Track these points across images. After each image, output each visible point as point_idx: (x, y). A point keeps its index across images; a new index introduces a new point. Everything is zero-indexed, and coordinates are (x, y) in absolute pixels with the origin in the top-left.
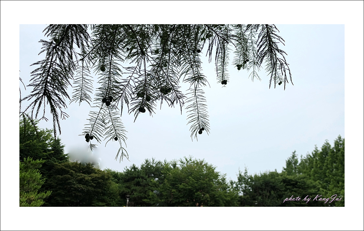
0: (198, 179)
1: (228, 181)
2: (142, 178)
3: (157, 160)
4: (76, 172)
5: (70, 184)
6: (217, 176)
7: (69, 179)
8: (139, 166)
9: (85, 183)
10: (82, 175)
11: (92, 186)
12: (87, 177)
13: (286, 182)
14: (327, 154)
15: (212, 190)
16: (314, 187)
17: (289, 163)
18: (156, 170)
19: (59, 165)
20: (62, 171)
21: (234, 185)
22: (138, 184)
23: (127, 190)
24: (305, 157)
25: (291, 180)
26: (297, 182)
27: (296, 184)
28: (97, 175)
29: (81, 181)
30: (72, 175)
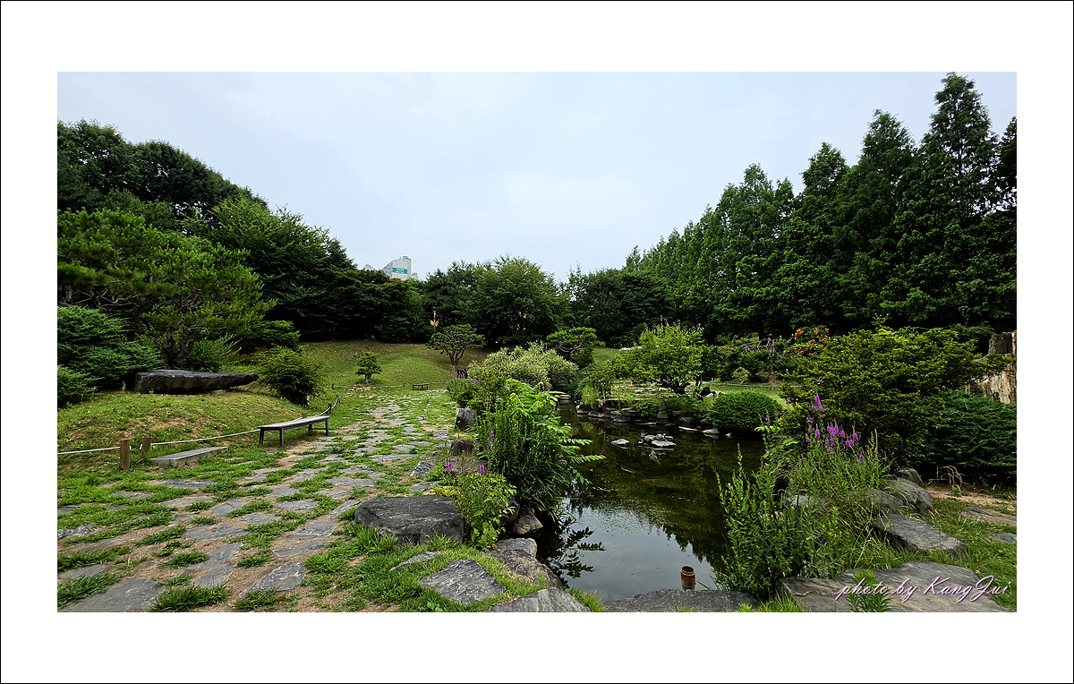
0: (517, 282)
1: (556, 282)
2: (450, 285)
3: (467, 262)
4: (363, 281)
5: (356, 296)
6: (542, 277)
7: (355, 291)
8: (445, 271)
9: (377, 294)
10: (371, 285)
11: (386, 298)
12: (379, 287)
13: (628, 280)
14: (675, 244)
15: (536, 294)
16: (660, 284)
17: (629, 261)
18: (467, 275)
19: (341, 273)
20: (345, 282)
21: (565, 288)
22: (445, 293)
23: (432, 302)
24: (648, 250)
25: (633, 277)
26: (640, 280)
27: (639, 282)
28: (390, 284)
29: (372, 291)
30: (358, 285)
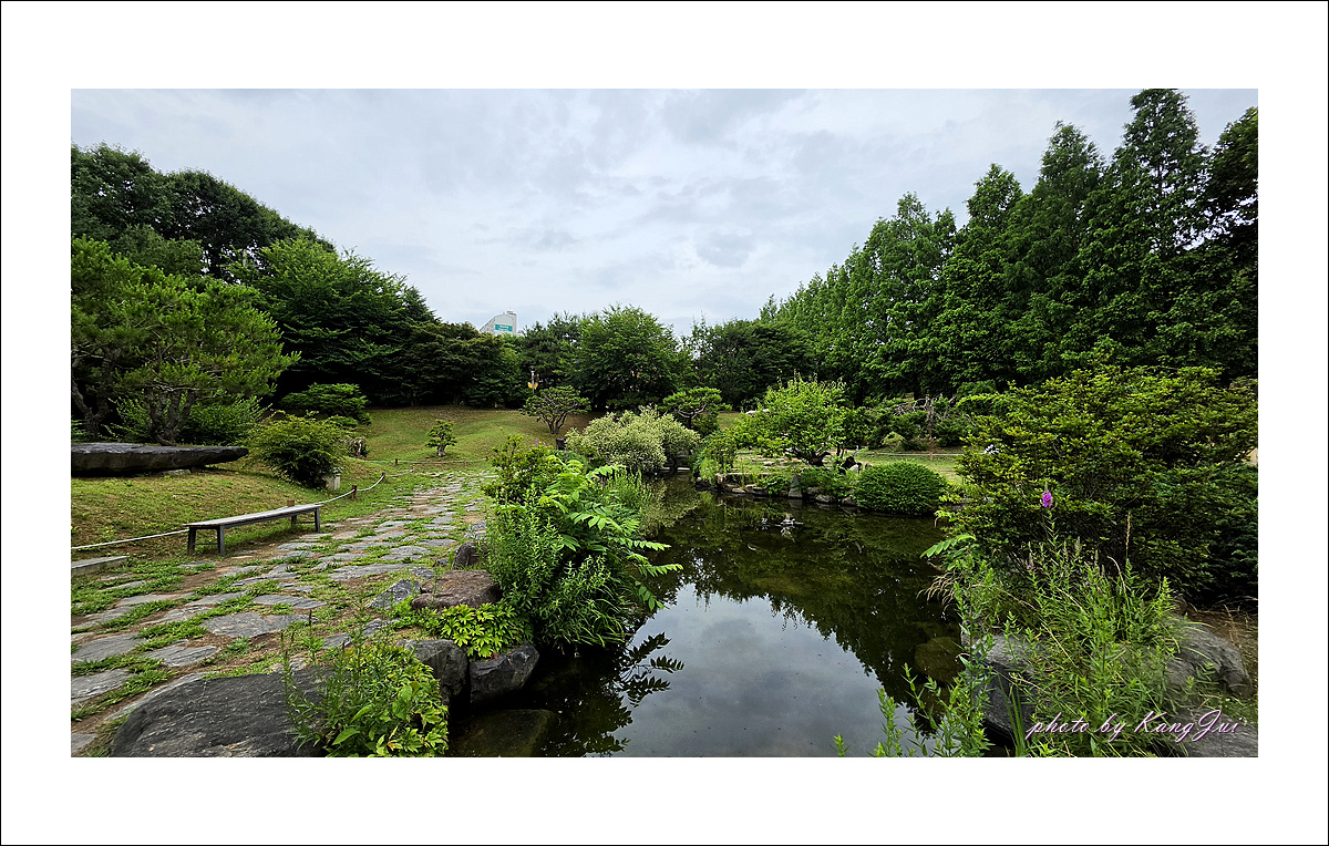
0: (629, 335)
1: (677, 336)
2: (551, 340)
3: (572, 313)
4: (447, 337)
5: (438, 354)
6: (658, 330)
7: (437, 348)
8: (545, 325)
9: (465, 352)
10: (458, 341)
11: (475, 356)
12: (465, 344)
13: (761, 332)
14: (817, 290)
15: (651, 350)
16: (798, 337)
17: (764, 313)
18: (571, 328)
19: (419, 328)
20: (424, 338)
21: (688, 342)
22: (545, 349)
23: (530, 360)
24: (786, 300)
25: (768, 330)
26: (775, 332)
27: (774, 334)
28: (479, 340)
29: (456, 349)
30: (440, 341)
